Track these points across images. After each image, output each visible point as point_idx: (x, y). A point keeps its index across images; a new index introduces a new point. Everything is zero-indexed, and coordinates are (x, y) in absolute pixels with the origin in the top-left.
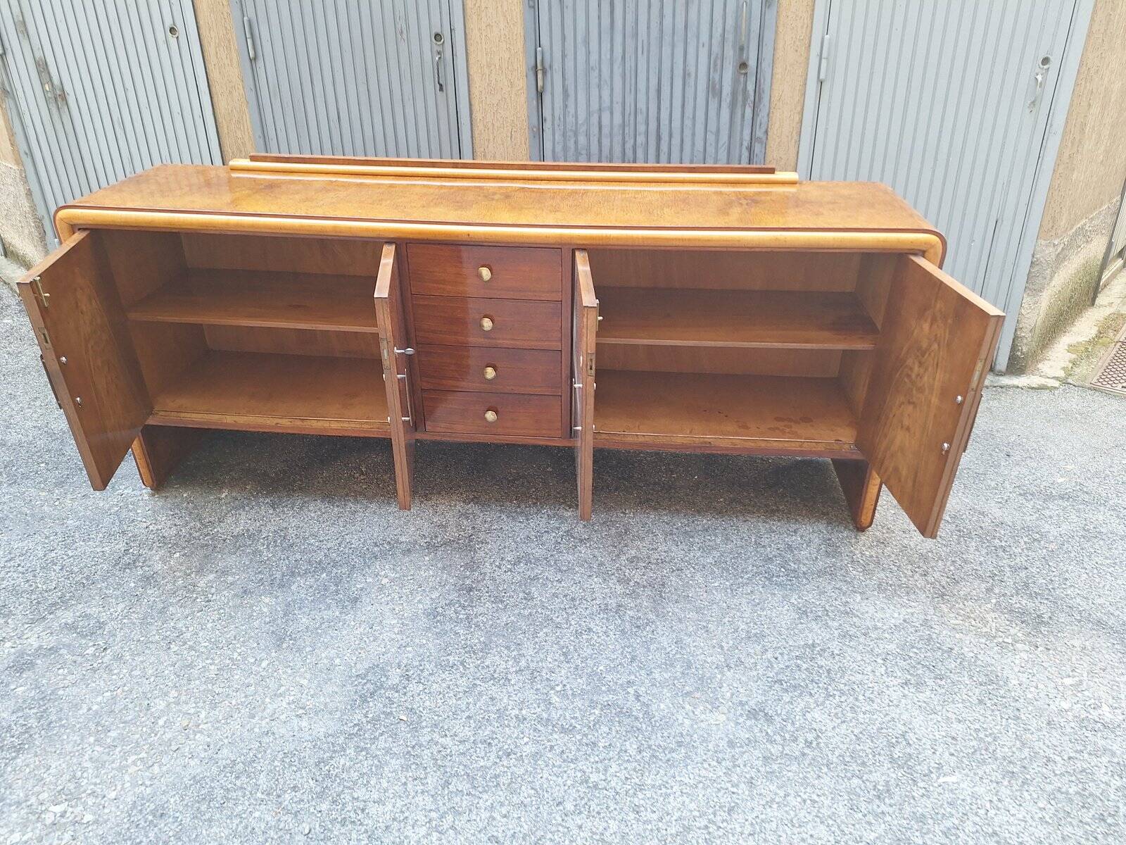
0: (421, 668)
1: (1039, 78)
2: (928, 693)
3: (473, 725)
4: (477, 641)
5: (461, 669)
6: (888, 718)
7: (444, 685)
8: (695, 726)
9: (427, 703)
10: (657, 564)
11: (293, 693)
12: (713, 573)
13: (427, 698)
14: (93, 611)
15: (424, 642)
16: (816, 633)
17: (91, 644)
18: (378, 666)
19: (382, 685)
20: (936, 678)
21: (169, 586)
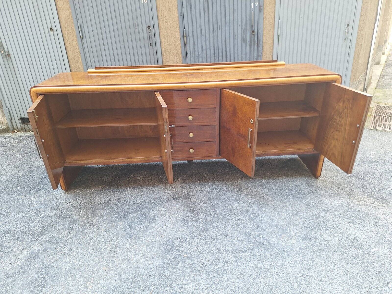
0: (186, 238)
1: (347, 31)
2: (357, 225)
3: (211, 254)
4: (202, 227)
5: (200, 237)
6: (348, 234)
7: (196, 243)
8: (287, 245)
9: (192, 249)
10: (255, 196)
11: (141, 253)
12: (274, 196)
13: (191, 248)
14: (55, 235)
15: (183, 230)
16: (315, 211)
17: (58, 246)
18: (169, 240)
19: (173, 246)
20: (358, 220)
21: (82, 223)
